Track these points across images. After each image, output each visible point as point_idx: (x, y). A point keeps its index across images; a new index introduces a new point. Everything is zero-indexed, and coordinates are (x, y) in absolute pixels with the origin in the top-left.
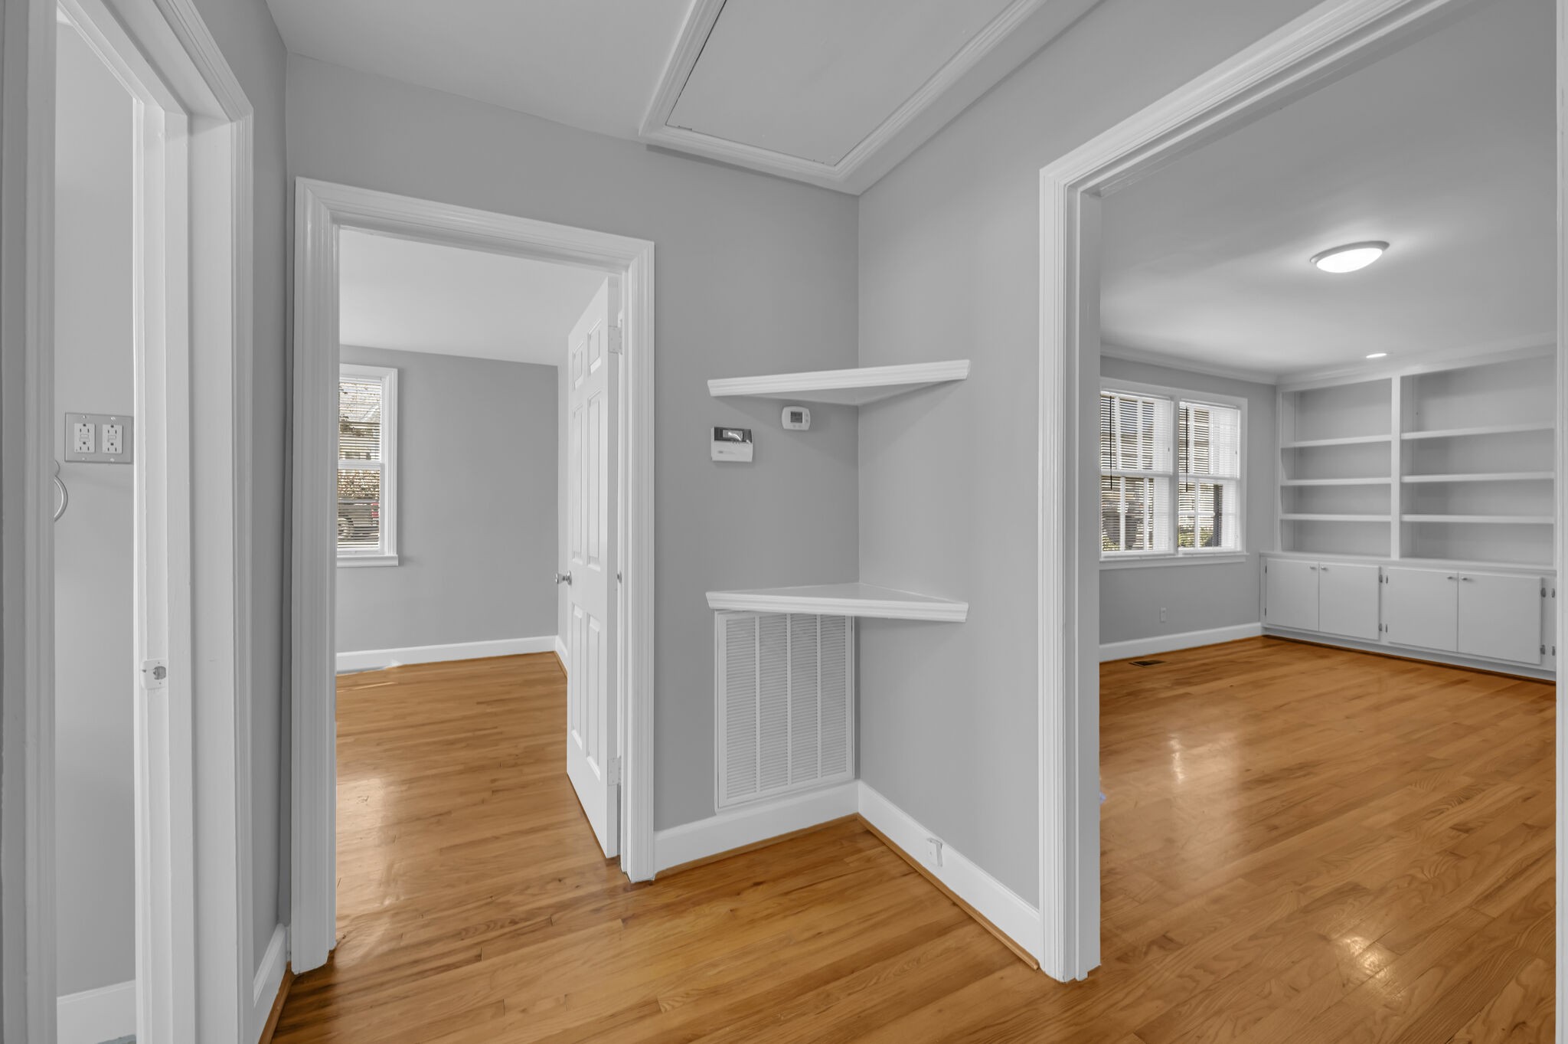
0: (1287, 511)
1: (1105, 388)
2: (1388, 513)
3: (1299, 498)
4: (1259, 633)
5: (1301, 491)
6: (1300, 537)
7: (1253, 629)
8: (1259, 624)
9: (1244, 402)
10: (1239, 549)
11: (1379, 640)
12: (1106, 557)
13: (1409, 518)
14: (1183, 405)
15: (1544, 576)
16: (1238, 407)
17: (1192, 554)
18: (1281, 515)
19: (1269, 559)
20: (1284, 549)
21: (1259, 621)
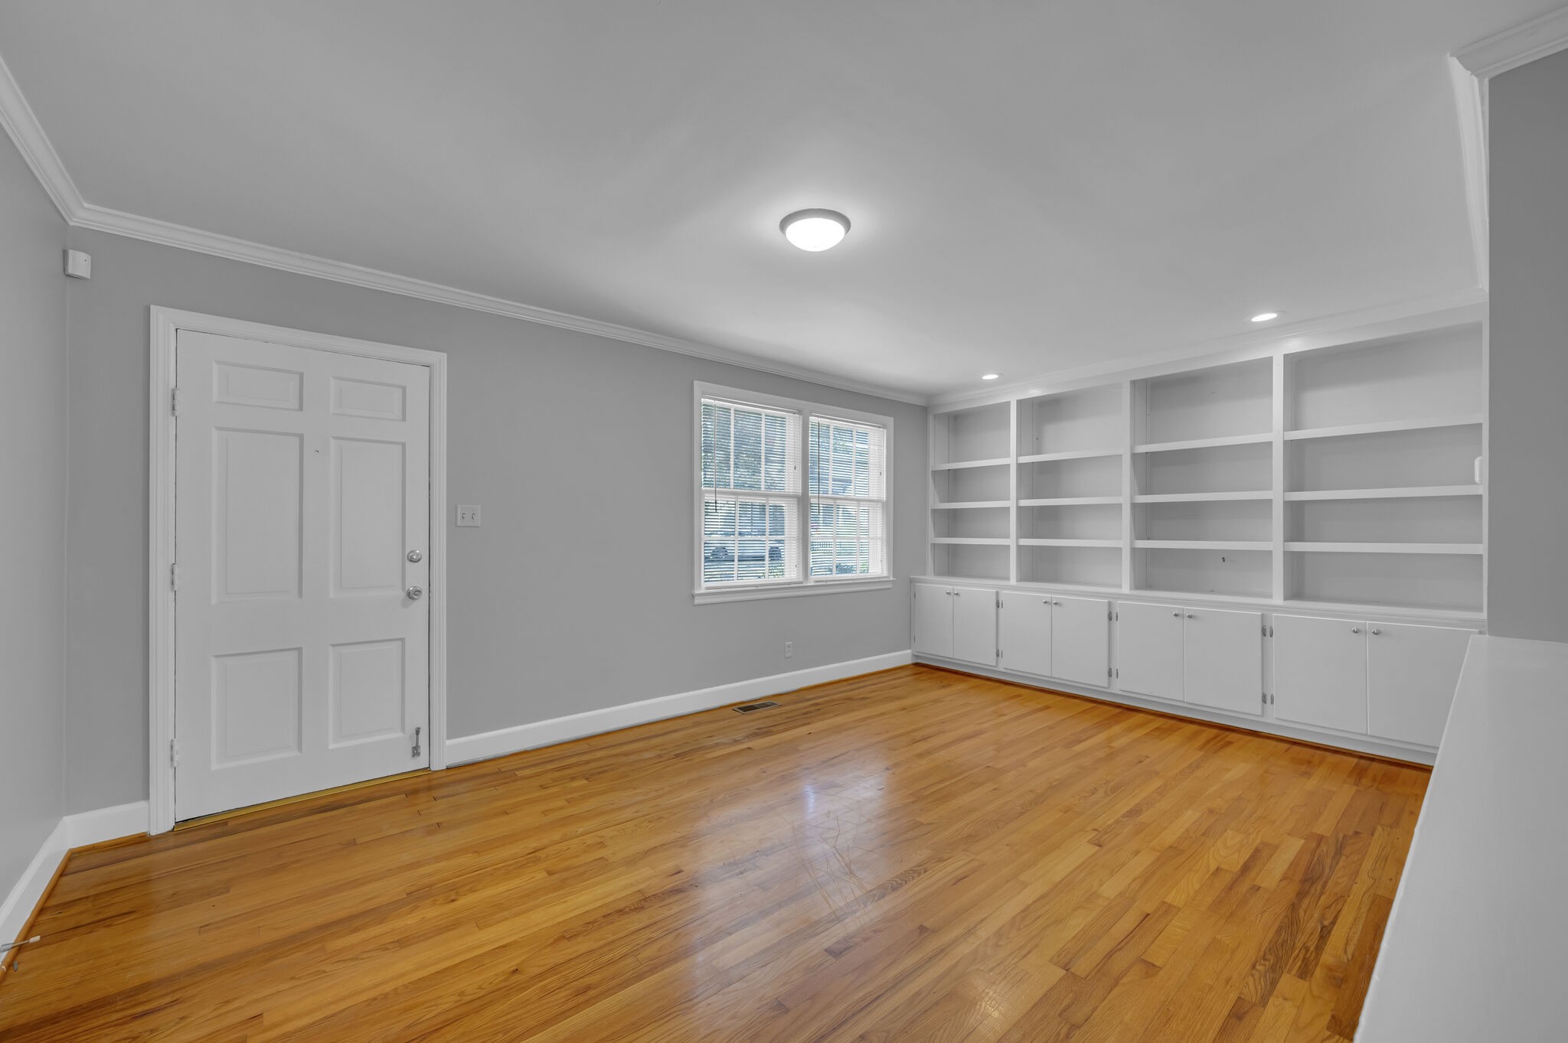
0: (939, 535)
1: (704, 394)
2: (1008, 537)
3: (953, 521)
4: (909, 661)
5: (955, 514)
6: (953, 562)
7: (903, 657)
8: (909, 651)
9: (890, 421)
10: (885, 574)
11: (996, 666)
12: (707, 588)
13: (1024, 542)
14: (813, 419)
15: (1111, 600)
16: (884, 426)
17: (826, 581)
18: (933, 539)
19: (917, 584)
20: (938, 573)
21: (910, 648)
